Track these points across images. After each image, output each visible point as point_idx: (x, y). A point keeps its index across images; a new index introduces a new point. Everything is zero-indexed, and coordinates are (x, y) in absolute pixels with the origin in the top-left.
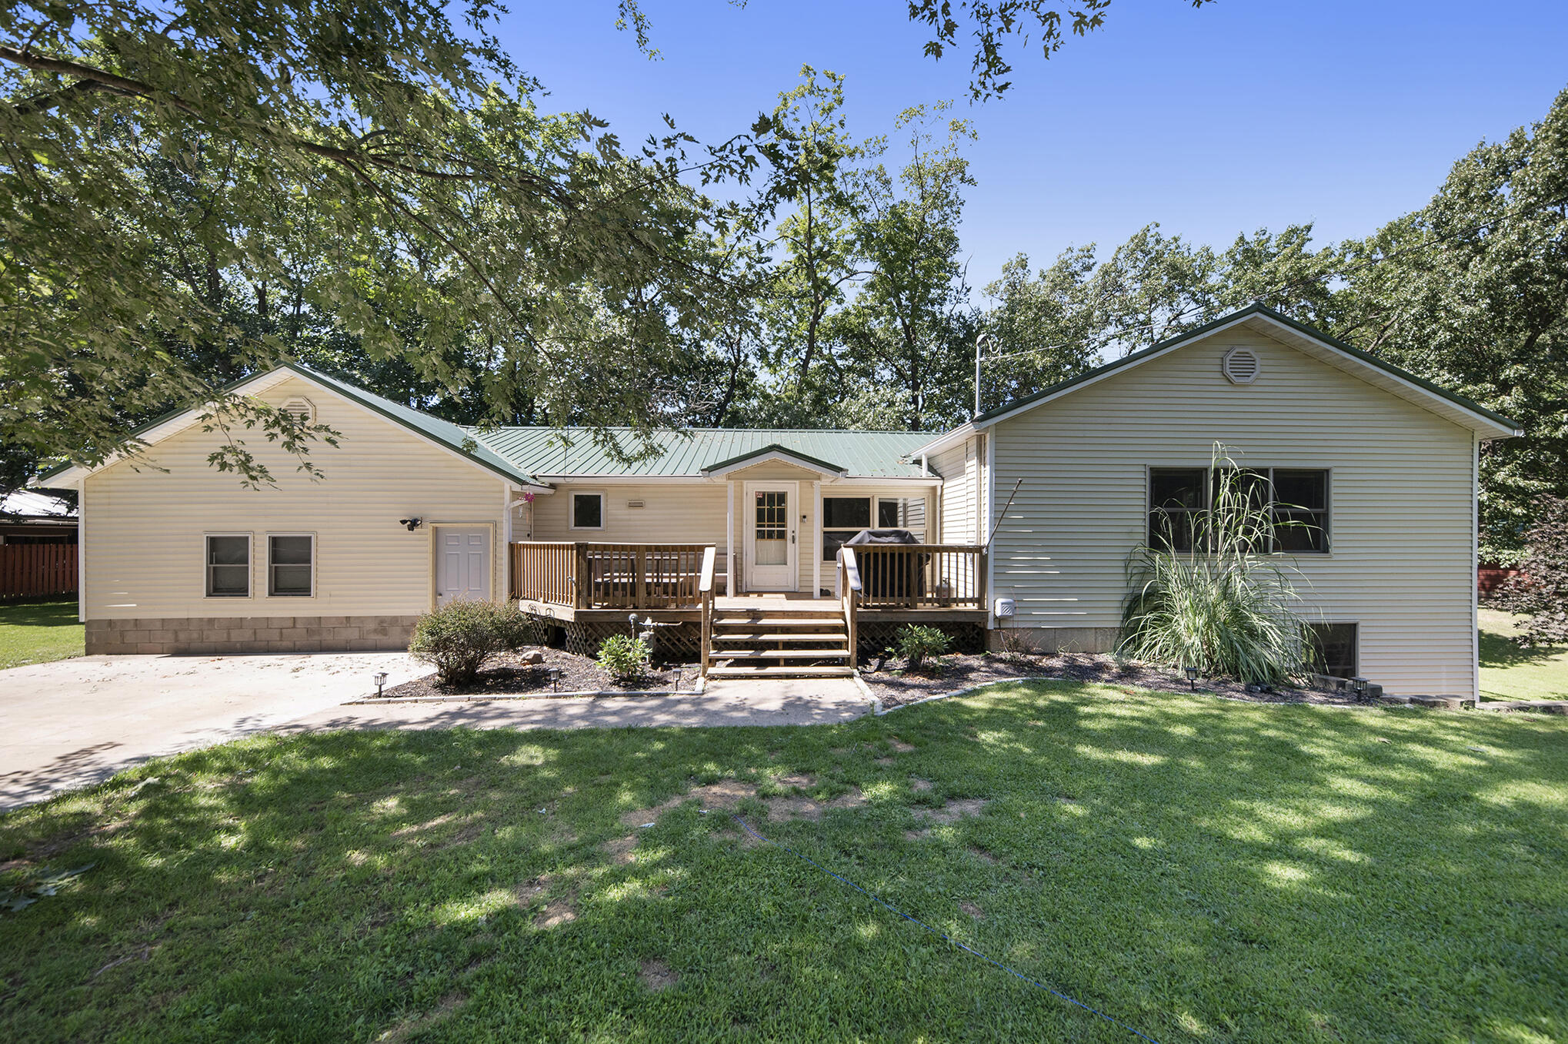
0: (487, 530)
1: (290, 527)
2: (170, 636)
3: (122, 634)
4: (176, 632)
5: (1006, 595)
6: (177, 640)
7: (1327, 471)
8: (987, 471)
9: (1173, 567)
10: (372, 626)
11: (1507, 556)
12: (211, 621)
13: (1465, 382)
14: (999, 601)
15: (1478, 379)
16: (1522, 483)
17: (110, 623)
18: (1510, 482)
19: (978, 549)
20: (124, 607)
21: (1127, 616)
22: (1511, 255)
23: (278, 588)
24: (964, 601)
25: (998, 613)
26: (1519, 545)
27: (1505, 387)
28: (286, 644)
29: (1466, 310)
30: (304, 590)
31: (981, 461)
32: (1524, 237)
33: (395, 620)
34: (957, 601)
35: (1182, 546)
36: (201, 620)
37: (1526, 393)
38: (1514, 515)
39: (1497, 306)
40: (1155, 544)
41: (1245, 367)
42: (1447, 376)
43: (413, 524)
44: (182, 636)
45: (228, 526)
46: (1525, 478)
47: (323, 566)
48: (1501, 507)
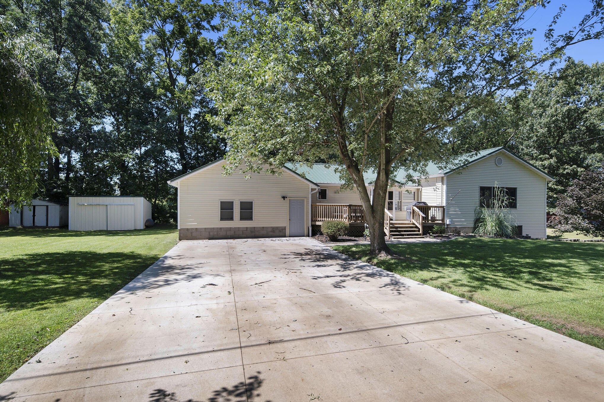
0: (303, 200)
1: (246, 198)
2: (208, 233)
3: (192, 233)
4: (209, 232)
5: (449, 219)
6: (210, 235)
7: (516, 188)
8: (445, 187)
9: (486, 212)
10: (270, 230)
11: (552, 211)
12: (221, 228)
13: (540, 154)
14: (448, 220)
15: (544, 154)
16: (556, 187)
17: (188, 229)
18: (553, 187)
19: (443, 207)
20: (192, 224)
21: (475, 224)
22: (553, 116)
23: (242, 218)
24: (438, 220)
25: (448, 223)
26: (554, 207)
27: (551, 157)
28: (244, 236)
29: (541, 131)
30: (251, 218)
31: (443, 184)
32: (556, 110)
33: (277, 228)
34: (436, 220)
35: (488, 207)
36: (218, 228)
37: (557, 159)
38: (554, 197)
39: (549, 131)
40: (481, 206)
41: (500, 161)
42: (536, 151)
43: (284, 198)
44: (211, 234)
45: (227, 198)
46: (557, 185)
47: (256, 211)
48: (550, 195)
